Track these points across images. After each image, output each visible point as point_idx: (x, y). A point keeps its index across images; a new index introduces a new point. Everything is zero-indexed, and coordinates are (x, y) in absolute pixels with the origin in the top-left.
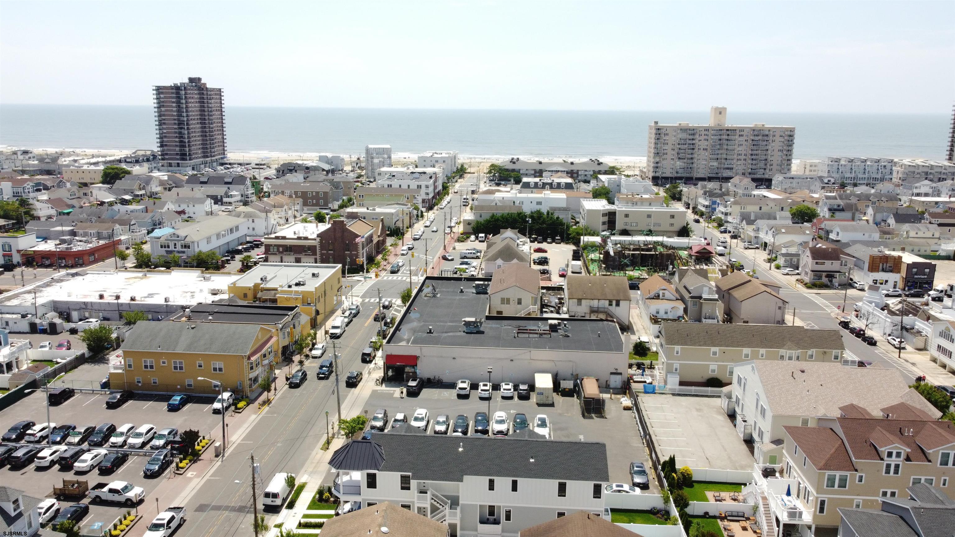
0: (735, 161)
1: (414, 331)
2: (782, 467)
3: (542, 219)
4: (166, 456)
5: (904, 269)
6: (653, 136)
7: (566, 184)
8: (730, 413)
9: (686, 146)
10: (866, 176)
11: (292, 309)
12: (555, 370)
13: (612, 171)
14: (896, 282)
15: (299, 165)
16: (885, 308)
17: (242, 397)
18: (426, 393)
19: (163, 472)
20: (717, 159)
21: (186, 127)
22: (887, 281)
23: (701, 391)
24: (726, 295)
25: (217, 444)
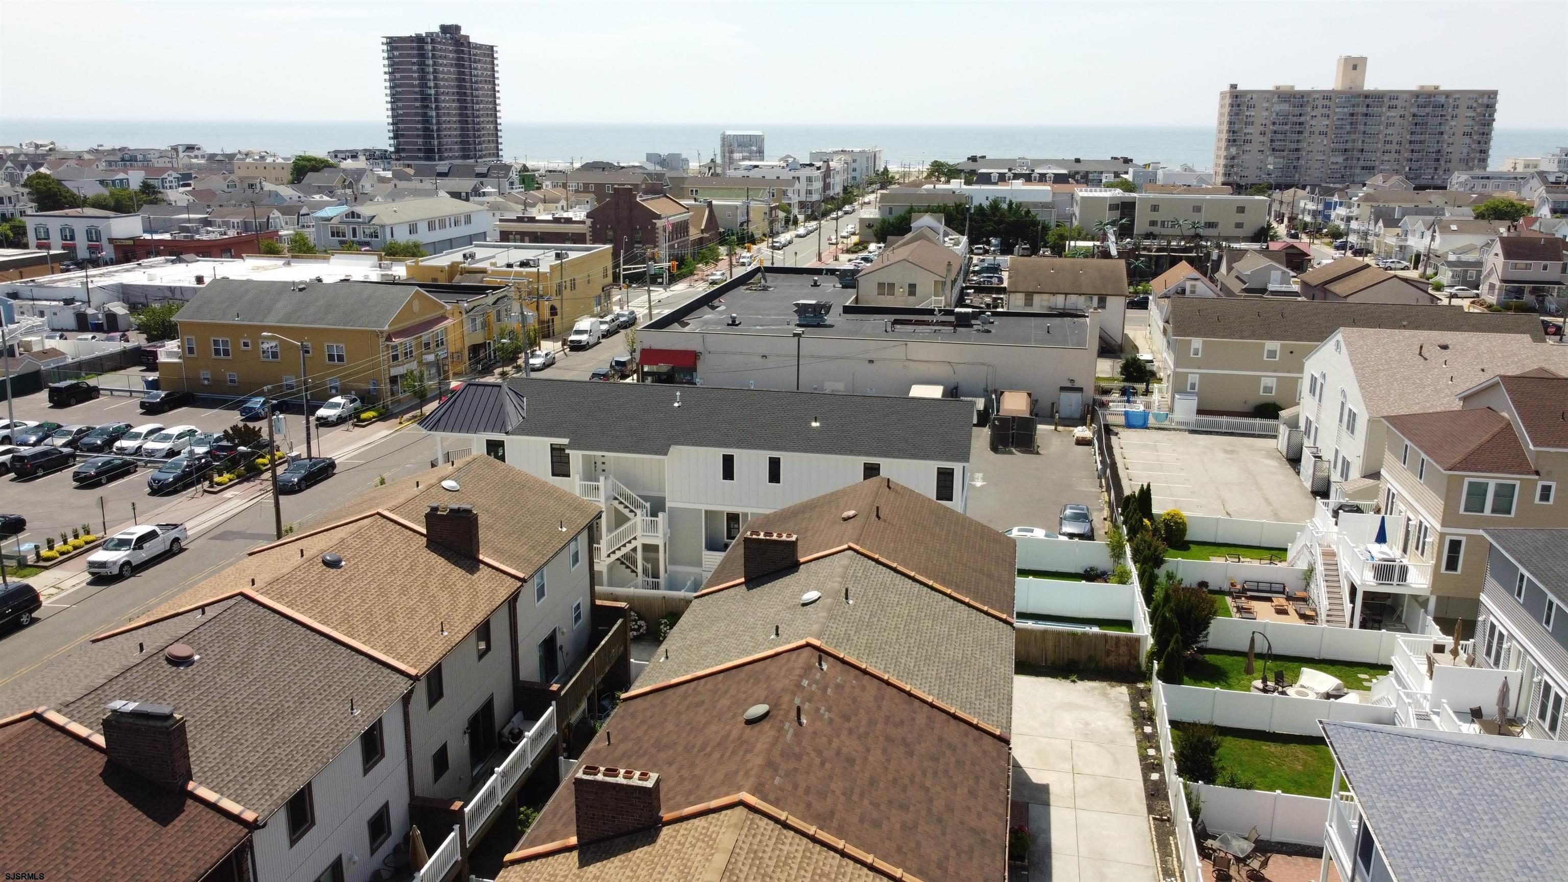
0: (1379, 154)
1: (705, 323)
2: (1377, 506)
6: (1227, 110)
7: (1056, 175)
8: (1290, 456)
9: (1287, 127)
11: (497, 289)
12: (952, 383)
17: (376, 406)
19: (183, 490)
20: (1346, 150)
21: (434, 106)
23: (1240, 426)
24: (1319, 295)
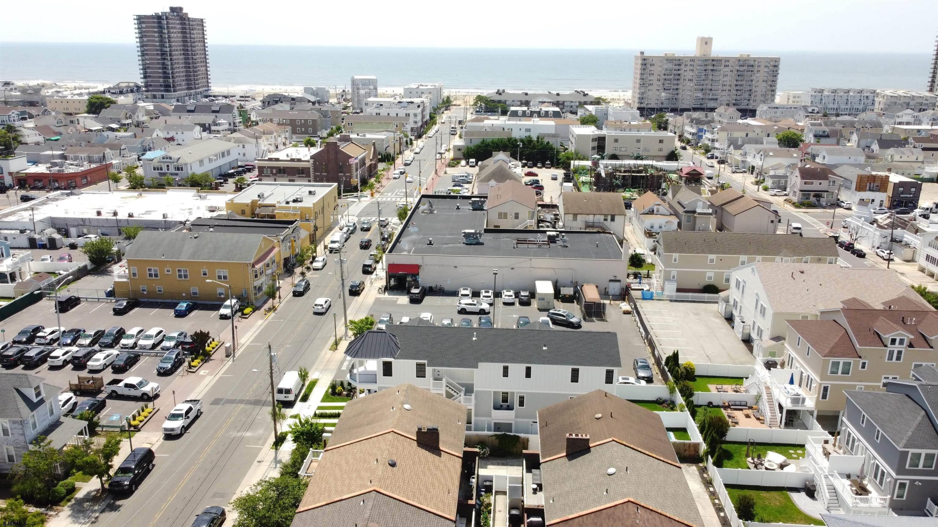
0: (720, 92)
1: (414, 243)
2: (783, 360)
3: (532, 144)
4: (178, 354)
5: (890, 188)
6: (639, 67)
7: (554, 112)
8: (727, 317)
9: (671, 77)
10: (849, 106)
11: (292, 222)
12: (555, 279)
13: (597, 102)
14: (882, 201)
15: (285, 97)
16: (873, 222)
17: (248, 303)
18: (428, 300)
19: (175, 371)
20: (702, 90)
21: (169, 58)
22: (873, 201)
23: (698, 297)
24: (719, 211)
25: (228, 345)
